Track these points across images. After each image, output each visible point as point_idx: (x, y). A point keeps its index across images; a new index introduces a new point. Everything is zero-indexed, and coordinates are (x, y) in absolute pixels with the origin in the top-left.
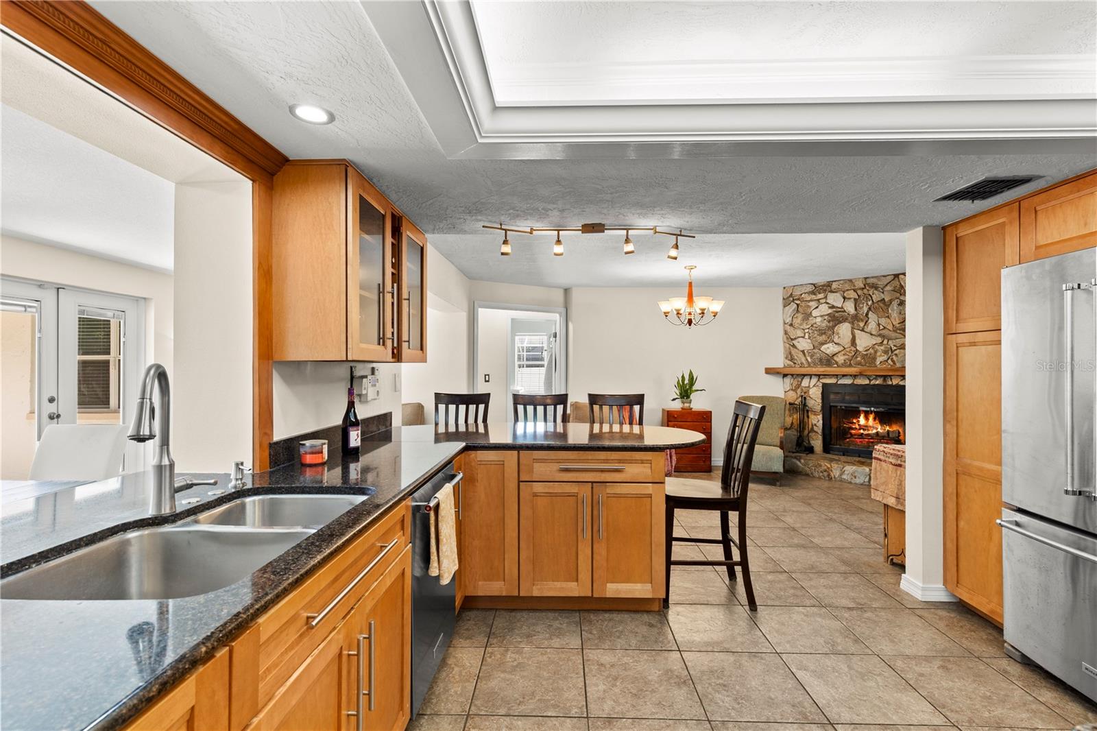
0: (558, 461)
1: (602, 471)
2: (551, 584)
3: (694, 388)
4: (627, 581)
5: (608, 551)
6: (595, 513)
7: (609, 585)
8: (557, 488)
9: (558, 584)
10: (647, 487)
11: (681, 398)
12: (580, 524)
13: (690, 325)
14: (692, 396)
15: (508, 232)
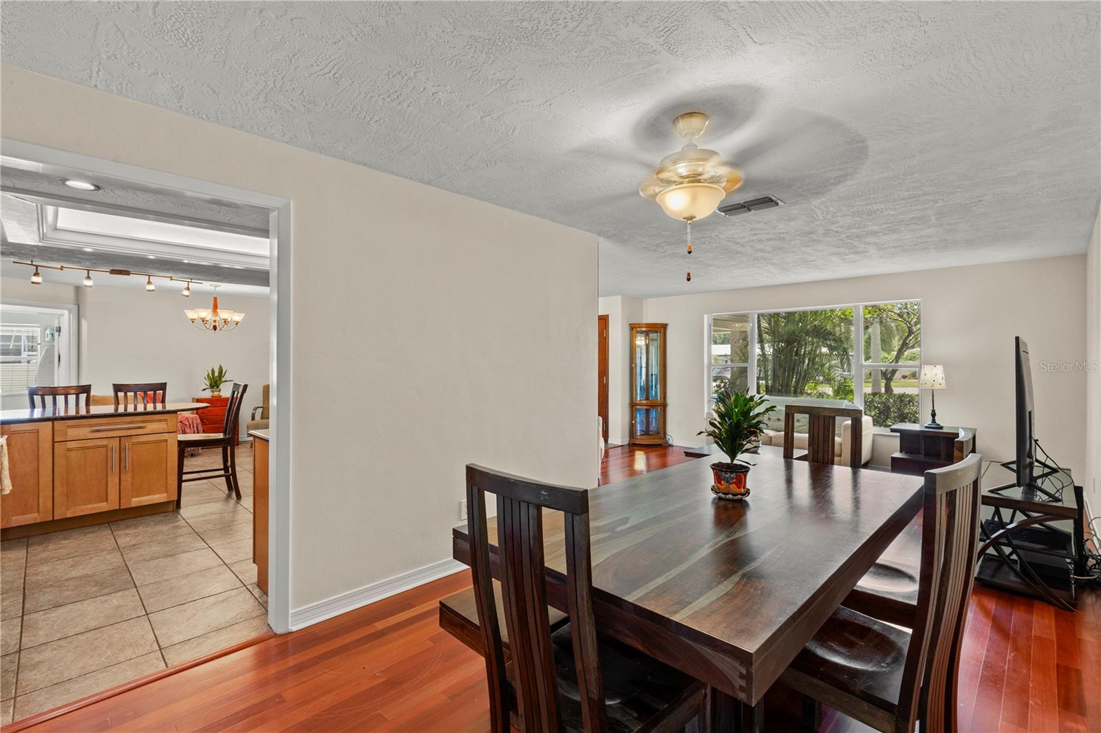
0: (90, 426)
1: (128, 429)
2: (84, 507)
3: (223, 380)
4: (148, 494)
5: (133, 479)
6: (123, 455)
7: (133, 500)
8: (89, 443)
9: (90, 506)
10: (163, 436)
11: (211, 388)
12: (109, 465)
13: (215, 330)
14: (221, 386)
15: (39, 268)
